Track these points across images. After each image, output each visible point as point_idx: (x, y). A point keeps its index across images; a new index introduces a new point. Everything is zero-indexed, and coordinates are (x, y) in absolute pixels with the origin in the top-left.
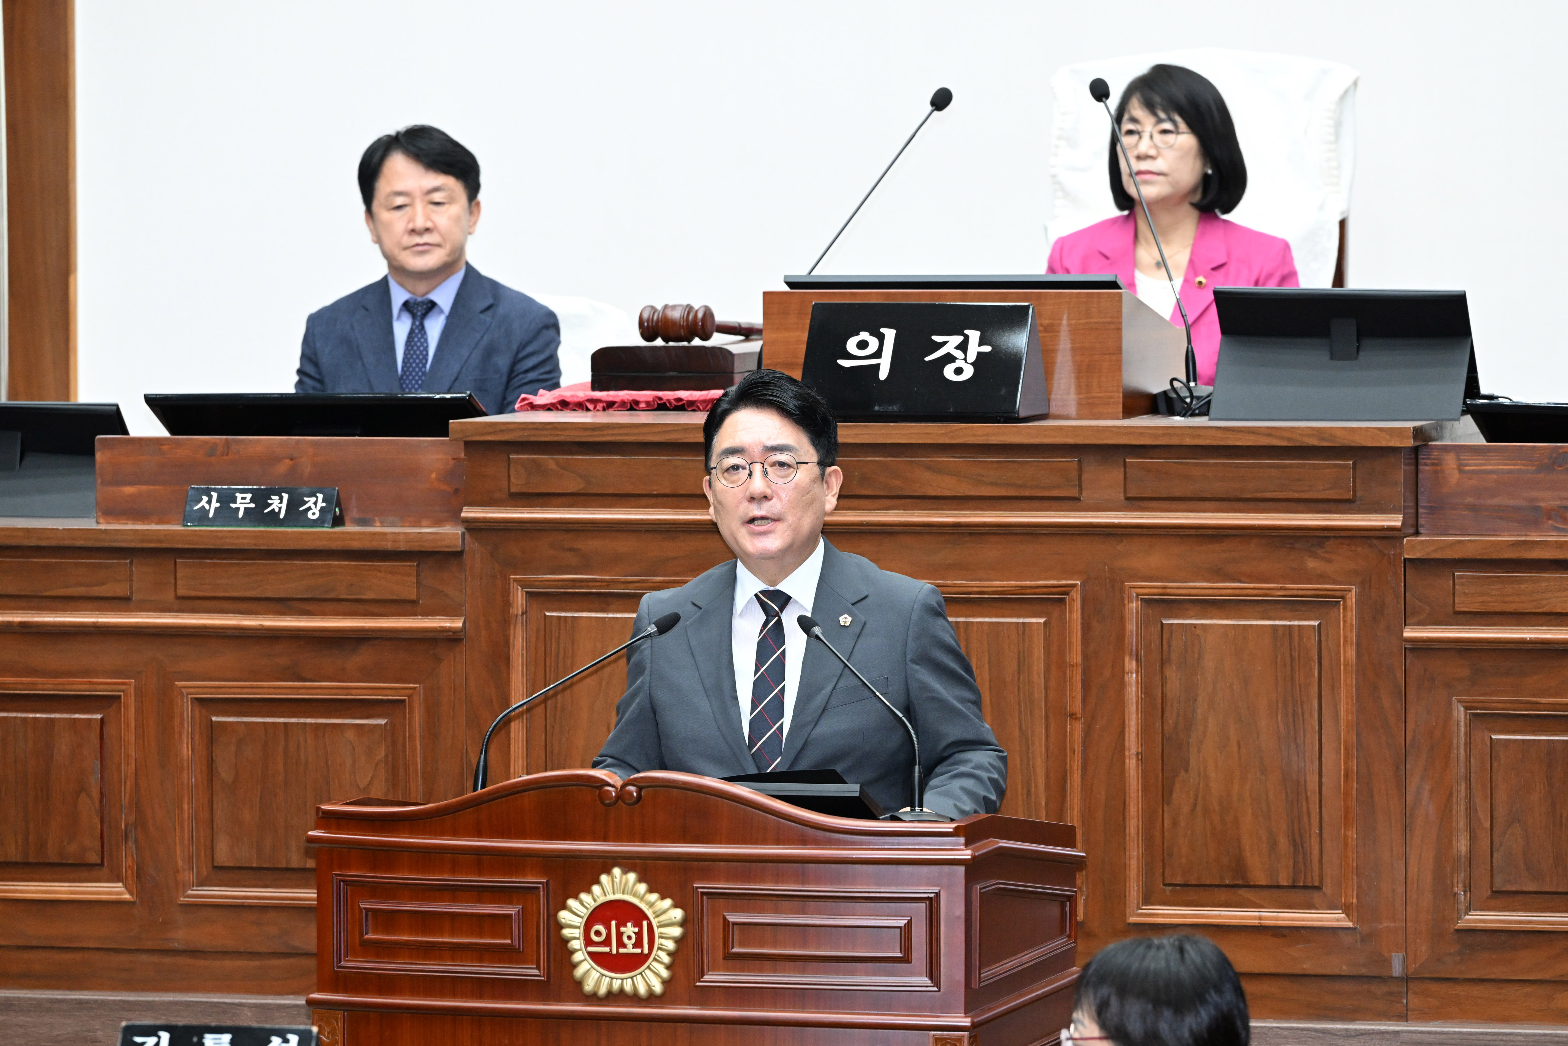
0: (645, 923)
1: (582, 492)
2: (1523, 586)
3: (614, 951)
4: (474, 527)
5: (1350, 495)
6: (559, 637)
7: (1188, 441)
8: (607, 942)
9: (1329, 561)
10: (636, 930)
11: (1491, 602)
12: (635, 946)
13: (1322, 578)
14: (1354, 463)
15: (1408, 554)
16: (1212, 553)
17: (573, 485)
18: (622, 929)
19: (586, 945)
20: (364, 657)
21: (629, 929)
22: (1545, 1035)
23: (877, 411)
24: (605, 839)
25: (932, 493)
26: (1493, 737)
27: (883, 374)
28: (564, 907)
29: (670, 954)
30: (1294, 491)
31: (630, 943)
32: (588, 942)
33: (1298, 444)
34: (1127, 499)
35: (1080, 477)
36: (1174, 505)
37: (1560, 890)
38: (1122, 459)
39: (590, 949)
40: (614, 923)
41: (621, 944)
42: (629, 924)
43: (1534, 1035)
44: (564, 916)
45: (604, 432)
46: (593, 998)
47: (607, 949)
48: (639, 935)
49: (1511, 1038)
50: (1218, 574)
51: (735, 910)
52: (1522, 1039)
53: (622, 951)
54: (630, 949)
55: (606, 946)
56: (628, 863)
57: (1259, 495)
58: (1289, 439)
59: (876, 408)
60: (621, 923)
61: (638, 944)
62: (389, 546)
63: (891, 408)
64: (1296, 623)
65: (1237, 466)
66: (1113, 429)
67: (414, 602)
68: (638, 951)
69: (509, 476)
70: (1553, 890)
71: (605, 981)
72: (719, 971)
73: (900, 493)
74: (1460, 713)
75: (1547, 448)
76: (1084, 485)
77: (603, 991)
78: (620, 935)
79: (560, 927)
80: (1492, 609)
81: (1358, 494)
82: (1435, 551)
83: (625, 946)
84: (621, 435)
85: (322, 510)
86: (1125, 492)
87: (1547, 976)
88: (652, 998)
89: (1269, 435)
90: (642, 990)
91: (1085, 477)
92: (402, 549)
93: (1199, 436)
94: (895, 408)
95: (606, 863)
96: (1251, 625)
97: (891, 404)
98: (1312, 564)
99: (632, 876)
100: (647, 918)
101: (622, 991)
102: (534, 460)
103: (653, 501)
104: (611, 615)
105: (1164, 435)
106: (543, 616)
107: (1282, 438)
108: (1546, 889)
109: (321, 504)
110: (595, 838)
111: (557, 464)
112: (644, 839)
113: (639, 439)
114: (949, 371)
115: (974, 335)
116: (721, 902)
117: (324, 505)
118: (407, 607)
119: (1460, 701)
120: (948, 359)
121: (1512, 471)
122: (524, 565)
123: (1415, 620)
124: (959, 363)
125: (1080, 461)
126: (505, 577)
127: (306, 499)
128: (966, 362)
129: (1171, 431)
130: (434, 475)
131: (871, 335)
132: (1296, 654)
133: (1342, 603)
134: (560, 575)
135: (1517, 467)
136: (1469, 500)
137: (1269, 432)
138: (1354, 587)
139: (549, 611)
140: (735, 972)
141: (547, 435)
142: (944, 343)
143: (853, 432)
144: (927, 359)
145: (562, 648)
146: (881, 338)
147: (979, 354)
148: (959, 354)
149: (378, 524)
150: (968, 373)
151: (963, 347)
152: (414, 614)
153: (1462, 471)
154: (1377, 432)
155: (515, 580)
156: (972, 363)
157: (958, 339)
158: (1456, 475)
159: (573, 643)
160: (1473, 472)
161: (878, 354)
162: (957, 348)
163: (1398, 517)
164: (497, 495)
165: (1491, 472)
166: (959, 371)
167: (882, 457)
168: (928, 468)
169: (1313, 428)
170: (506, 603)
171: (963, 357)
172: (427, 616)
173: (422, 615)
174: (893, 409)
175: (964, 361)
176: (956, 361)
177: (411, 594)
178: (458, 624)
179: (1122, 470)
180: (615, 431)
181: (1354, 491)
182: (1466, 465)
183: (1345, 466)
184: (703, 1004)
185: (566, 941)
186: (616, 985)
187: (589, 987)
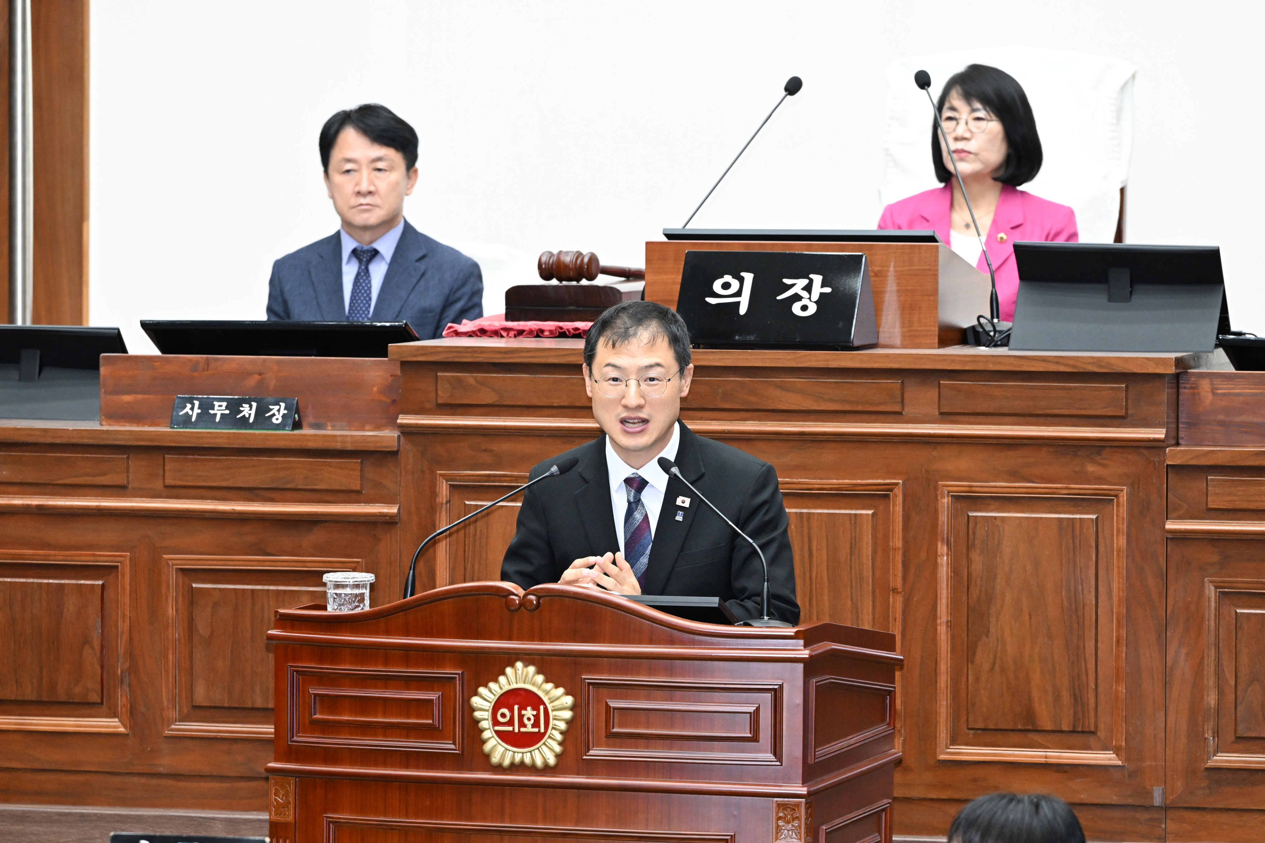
0: (542, 707)
1: (496, 403)
3: (516, 730)
4: (407, 431)
5: (1123, 413)
6: (476, 522)
7: (991, 367)
8: (511, 723)
9: (1105, 466)
10: (535, 713)
11: (1237, 501)
12: (533, 726)
13: (1099, 480)
14: (1127, 387)
15: (1170, 461)
16: (1012, 458)
17: (488, 397)
18: (523, 712)
19: (494, 725)
20: (317, 536)
21: (529, 712)
23: (738, 340)
24: (511, 639)
25: (780, 407)
26: (1238, 611)
27: (743, 310)
28: (476, 694)
29: (562, 733)
30: (1078, 408)
31: (529, 724)
32: (496, 722)
33: (1081, 370)
34: (941, 414)
35: (902, 395)
36: (979, 419)
38: (937, 381)
39: (497, 728)
40: (516, 707)
41: (522, 724)
42: (529, 708)
44: (476, 701)
45: (515, 355)
46: (499, 768)
47: (510, 729)
48: (537, 717)
50: (1015, 475)
51: (615, 697)
53: (523, 730)
54: (529, 729)
55: (509, 726)
56: (528, 658)
57: (1049, 412)
58: (1074, 366)
59: (737, 338)
60: (522, 708)
61: (536, 724)
62: (338, 446)
63: (748, 337)
64: (1078, 516)
65: (1031, 388)
66: (931, 357)
67: (359, 492)
68: (536, 730)
69: (437, 390)
71: (509, 755)
72: (602, 747)
73: (755, 407)
74: (1211, 591)
76: (906, 402)
77: (507, 762)
78: (521, 717)
79: (473, 710)
80: (1238, 507)
81: (1130, 412)
82: (1192, 459)
83: (525, 726)
84: (529, 357)
85: (284, 416)
86: (939, 409)
88: (546, 769)
89: (1057, 363)
90: (539, 762)
91: (907, 395)
92: (349, 449)
93: (1000, 363)
94: (752, 338)
95: (510, 658)
96: (1041, 518)
97: (749, 334)
98: (1091, 468)
99: (532, 669)
100: (543, 703)
101: (522, 763)
102: (457, 377)
103: (553, 411)
105: (972, 362)
106: (463, 505)
107: (1068, 365)
109: (283, 411)
110: (501, 638)
111: (476, 381)
112: (542, 639)
113: (543, 360)
114: (796, 309)
115: (817, 279)
116: (605, 690)
117: (286, 412)
118: (353, 496)
119: (1211, 582)
120: (797, 298)
121: (1256, 394)
122: (449, 463)
123: (1175, 515)
124: (805, 302)
125: (902, 382)
126: (433, 472)
127: (271, 407)
128: (811, 301)
129: (978, 359)
130: (375, 389)
131: (733, 278)
132: (1078, 542)
133: (1115, 500)
134: (478, 470)
135: (1260, 391)
136: (1221, 417)
137: (1057, 360)
138: (1125, 487)
139: (469, 500)
140: (616, 748)
141: (468, 357)
142: (793, 285)
143: (718, 357)
144: (779, 298)
145: (478, 532)
146: (741, 280)
147: (821, 294)
148: (805, 294)
149: (330, 428)
150: (812, 309)
151: (808, 288)
152: (358, 502)
153: (1214, 394)
154: (1146, 361)
155: (441, 475)
156: (815, 302)
157: (805, 282)
158: (1210, 397)
159: (487, 527)
160: (1224, 395)
161: (739, 294)
162: (803, 289)
163: (1162, 431)
164: (428, 405)
165: (1239, 395)
166: (804, 308)
167: (742, 377)
168: (778, 386)
169: (1093, 358)
170: (434, 494)
171: (808, 296)
172: (369, 503)
173: (364, 503)
174: (750, 338)
175: (809, 300)
176: (803, 299)
177: (356, 485)
178: (394, 510)
179: (937, 390)
180: (523, 354)
181: (1127, 409)
182: (1218, 389)
183: (1119, 389)
184: (588, 774)
185: (477, 722)
186: (518, 758)
187: (495, 759)
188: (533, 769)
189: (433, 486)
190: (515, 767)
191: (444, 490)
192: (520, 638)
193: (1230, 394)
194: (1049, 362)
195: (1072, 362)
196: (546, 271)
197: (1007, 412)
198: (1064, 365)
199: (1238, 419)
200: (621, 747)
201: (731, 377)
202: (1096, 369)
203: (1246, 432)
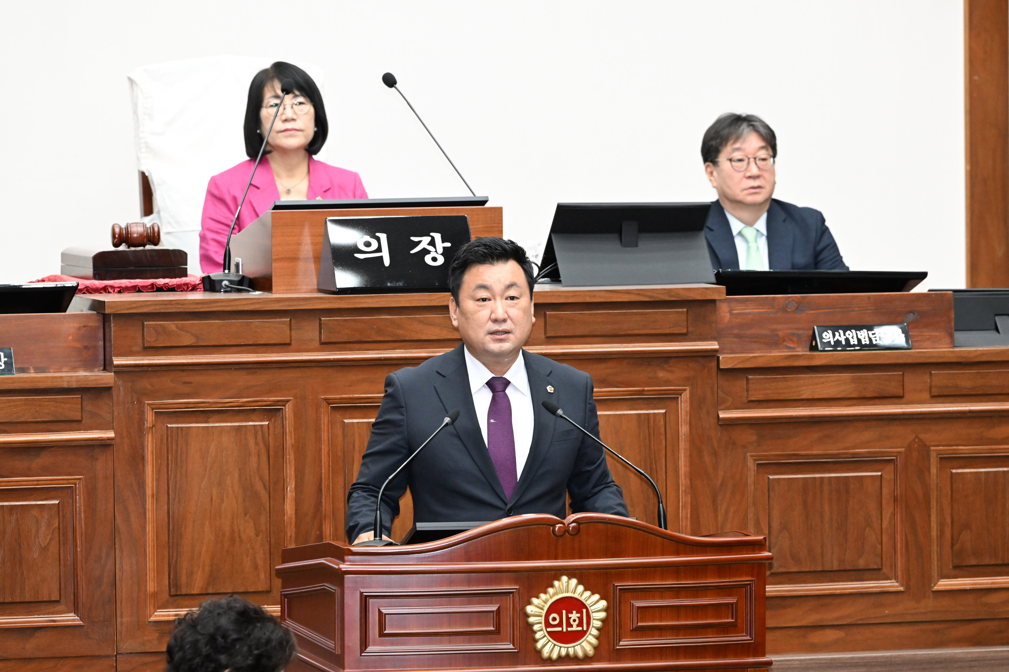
0: (584, 611)
1: (194, 345)
2: (790, 383)
3: (565, 630)
4: (121, 371)
5: (684, 331)
6: (177, 440)
7: (588, 300)
8: (560, 624)
9: (672, 372)
10: (579, 615)
11: (770, 394)
12: (578, 626)
13: (668, 382)
14: (687, 311)
15: (723, 366)
16: (601, 370)
17: (188, 340)
18: (570, 615)
19: (546, 627)
20: (44, 459)
21: (574, 615)
23: (390, 286)
24: (555, 558)
25: (424, 337)
26: (771, 477)
27: (387, 263)
28: (530, 603)
30: (651, 329)
31: (575, 624)
32: (548, 625)
33: (657, 299)
34: (548, 337)
36: (576, 340)
37: (811, 570)
38: (543, 312)
39: (549, 630)
40: (564, 612)
41: (569, 625)
42: (574, 612)
44: (529, 609)
45: (211, 305)
47: (559, 629)
48: (581, 619)
50: (603, 382)
51: (639, 599)
53: (569, 629)
54: (575, 628)
55: (559, 627)
56: (571, 573)
57: (628, 332)
58: (650, 297)
59: (389, 284)
60: (569, 612)
61: (580, 624)
62: (65, 386)
63: (398, 284)
64: (652, 411)
65: (616, 314)
67: (79, 421)
68: (580, 629)
69: (143, 336)
71: (557, 649)
72: (627, 639)
73: (403, 338)
74: (751, 464)
75: (783, 298)
77: (555, 656)
78: (568, 619)
79: (527, 616)
80: (771, 398)
81: (690, 329)
82: (739, 363)
83: (571, 626)
84: (222, 307)
85: (5, 363)
86: (546, 333)
87: (803, 623)
88: (587, 659)
89: (639, 294)
90: (580, 654)
92: (74, 386)
93: (595, 297)
95: (557, 574)
96: (623, 414)
97: (397, 281)
98: (661, 374)
99: (574, 581)
100: (585, 607)
101: (568, 655)
102: (160, 325)
103: (239, 349)
104: (210, 425)
105: (573, 296)
106: (166, 427)
107: (647, 296)
108: (804, 569)
109: (4, 359)
111: (177, 327)
113: (235, 309)
114: (428, 259)
115: (437, 237)
116: (629, 594)
117: (6, 359)
118: (74, 425)
119: (752, 456)
120: (425, 252)
121: (762, 313)
122: (153, 394)
123: (723, 406)
124: (433, 254)
126: (140, 402)
128: (437, 253)
129: (578, 294)
130: (70, 338)
131: (371, 237)
132: (652, 432)
133: (680, 398)
134: (178, 399)
135: (764, 310)
136: (736, 331)
137: (638, 293)
138: (688, 388)
139: (170, 424)
140: (638, 638)
141: (171, 308)
142: (420, 242)
143: (375, 300)
144: (412, 252)
145: (179, 448)
146: (378, 239)
147: (444, 248)
148: (430, 248)
149: (32, 371)
150: (441, 260)
151: (432, 243)
152: (78, 430)
153: (731, 314)
154: (705, 290)
155: (148, 404)
156: (441, 254)
157: (428, 239)
158: (728, 315)
159: (187, 444)
160: (738, 314)
161: (379, 250)
162: (429, 244)
163: (715, 343)
164: (134, 349)
165: (749, 313)
166: (435, 259)
167: (391, 316)
168: (421, 321)
169: (665, 289)
170: (142, 420)
171: (435, 250)
172: (87, 430)
173: (84, 430)
174: (400, 284)
175: (436, 253)
176: (431, 253)
177: (77, 415)
178: (111, 434)
179: (544, 319)
180: (218, 304)
181: (687, 328)
182: (734, 310)
183: (682, 312)
184: (618, 661)
185: (531, 625)
186: (563, 652)
187: (546, 653)
188: (575, 659)
189: (142, 414)
190: (561, 660)
191: (150, 417)
193: (743, 313)
194: (632, 294)
195: (648, 293)
196: (118, 239)
197: (598, 334)
198: (643, 295)
199: (749, 332)
200: (641, 637)
201: (383, 316)
202: (667, 298)
203: (755, 340)
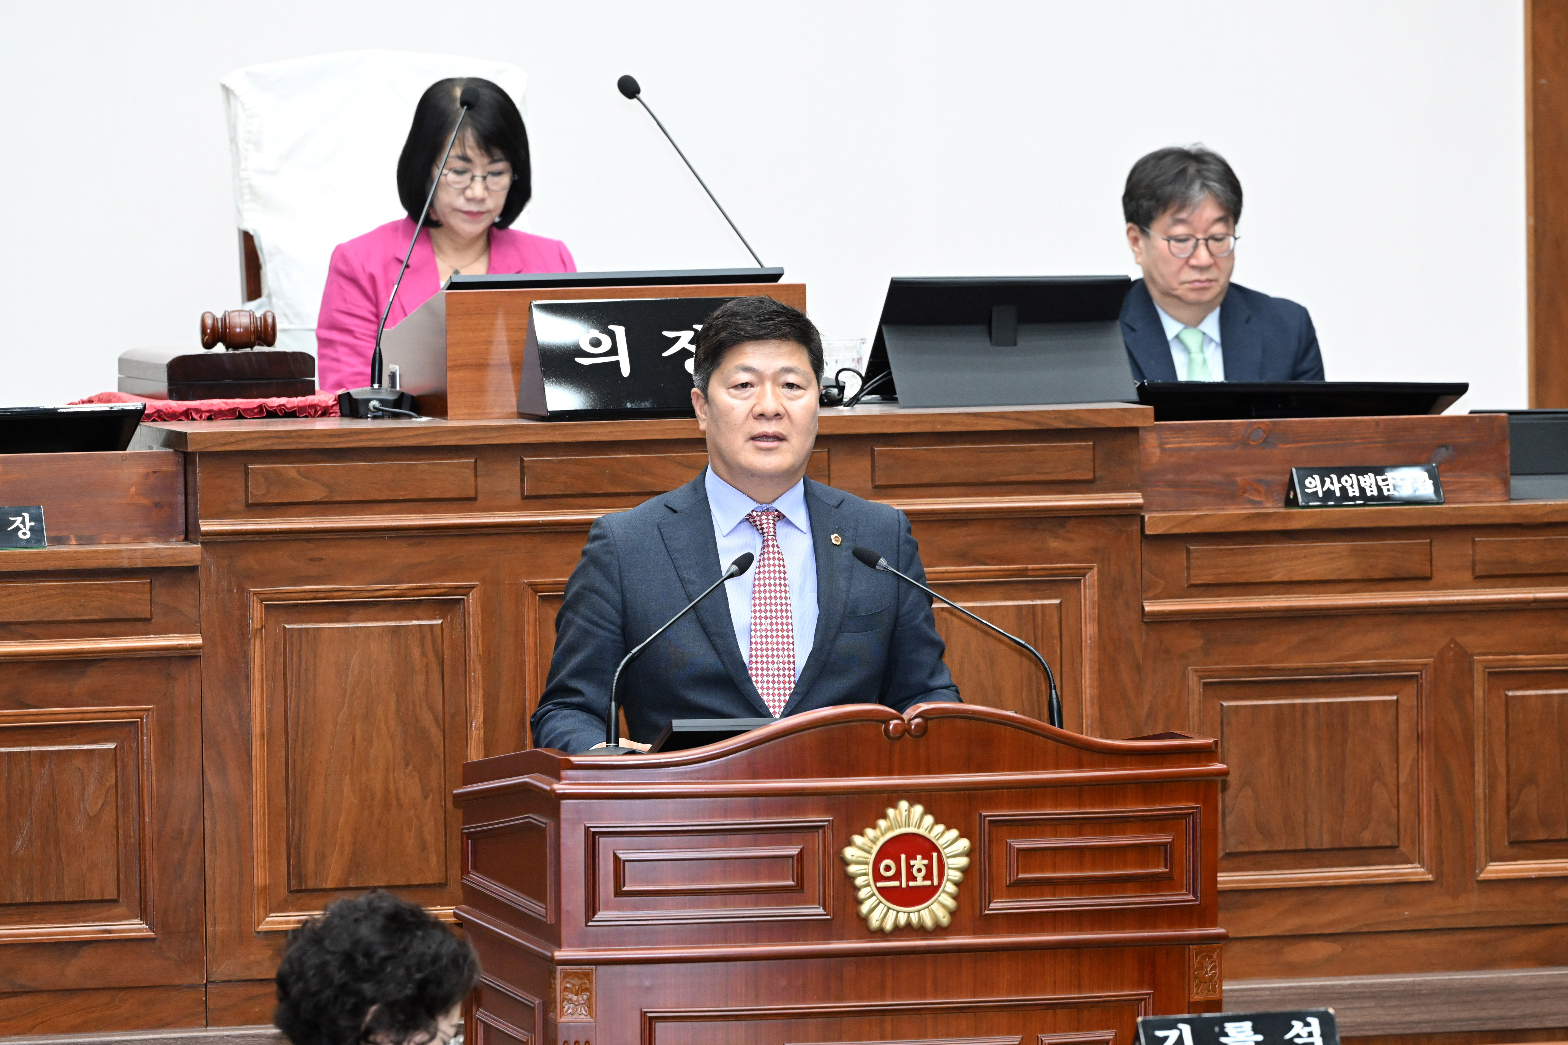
0: (935, 855)
1: (325, 500)
2: (1254, 557)
3: (904, 885)
4: (212, 541)
5: (1090, 476)
6: (300, 650)
7: (939, 428)
8: (897, 876)
9: (1071, 540)
10: (926, 862)
11: (1224, 574)
12: (925, 878)
13: (1063, 557)
14: (1094, 445)
15: (1149, 531)
16: (960, 537)
17: (316, 493)
18: (912, 862)
19: (876, 881)
20: (92, 679)
21: (919, 862)
22: (1290, 988)
23: (630, 409)
24: (890, 773)
26: (1225, 704)
27: (626, 371)
28: (850, 843)
29: (956, 884)
30: (1038, 473)
31: (920, 876)
32: (878, 877)
33: (1046, 427)
34: (876, 487)
35: (829, 466)
36: (921, 490)
37: (1289, 848)
38: (869, 448)
39: (879, 884)
40: (903, 857)
41: (911, 877)
42: (919, 857)
43: (1279, 989)
44: (849, 853)
45: (351, 439)
46: (880, 933)
47: (896, 883)
48: (929, 868)
49: (1259, 993)
50: (963, 557)
51: (1018, 836)
52: (1268, 993)
53: (911, 884)
54: (920, 882)
55: (896, 880)
56: (914, 795)
57: (1002, 479)
58: (1038, 423)
59: (629, 405)
60: (911, 857)
61: (928, 876)
62: (126, 564)
63: (643, 404)
64: (1039, 602)
65: (983, 451)
66: (868, 419)
67: (147, 620)
68: (928, 883)
69: (246, 486)
70: (1282, 848)
71: (892, 915)
72: (1002, 898)
73: (650, 489)
74: (1194, 683)
75: (1243, 424)
76: (832, 475)
77: (889, 925)
78: (909, 867)
79: (846, 863)
80: (1226, 581)
81: (1097, 474)
82: (1175, 526)
83: (914, 879)
84: (368, 440)
85: (31, 529)
86: (873, 480)
87: (1277, 931)
88: (939, 930)
89: (1018, 419)
90: (929, 922)
91: (833, 467)
92: (140, 565)
93: (950, 423)
94: (647, 404)
95: (892, 797)
96: (996, 607)
97: (642, 401)
98: (1055, 544)
99: (918, 809)
100: (936, 849)
101: (909, 924)
102: (273, 469)
103: (397, 506)
104: (352, 625)
105: (916, 423)
106: (282, 629)
107: (1030, 422)
108: (1276, 848)
109: (29, 524)
110: (879, 773)
111: (299, 473)
112: (929, 771)
113: (389, 443)
116: (1005, 829)
117: (33, 524)
118: (139, 626)
119: (1195, 671)
120: (685, 354)
121: (1210, 448)
122: (262, 578)
123: (1151, 594)
125: (828, 451)
126: (242, 590)
127: (12, 519)
129: (923, 419)
130: (133, 490)
131: (600, 332)
132: (1040, 634)
133: (1083, 581)
134: (302, 585)
135: (1214, 444)
136: (1170, 477)
137: (1017, 416)
138: (1095, 565)
139: (289, 623)
140: (1018, 898)
141: (291, 443)
142: (677, 339)
143: (607, 429)
144: (665, 354)
145: (303, 662)
146: (612, 335)
149: (74, 542)
152: (144, 633)
153: (1163, 449)
154: (1121, 413)
155: (255, 593)
158: (1157, 451)
159: (315, 656)
160: (1174, 450)
161: (613, 351)
163: (1138, 496)
164: (232, 507)
165: (1191, 449)
167: (633, 454)
168: (678, 463)
169: (1060, 412)
170: (244, 618)
172: (162, 634)
173: (155, 633)
174: (645, 405)
177: (144, 611)
178: (197, 640)
179: (869, 458)
180: (363, 437)
181: (1094, 472)
182: (1167, 443)
183: (1085, 448)
184: (987, 932)
185: (851, 878)
186: (902, 920)
187: (875, 921)
188: (921, 931)
189: (245, 607)
190: (899, 931)
191: (257, 613)
192: (902, 772)
193: (1182, 449)
194: (1007, 418)
195: (1034, 418)
196: (211, 336)
197: (955, 481)
198: (1026, 421)
199: (1190, 478)
200: (1024, 896)
201: (619, 454)
202: (1063, 425)
203: (1200, 494)
